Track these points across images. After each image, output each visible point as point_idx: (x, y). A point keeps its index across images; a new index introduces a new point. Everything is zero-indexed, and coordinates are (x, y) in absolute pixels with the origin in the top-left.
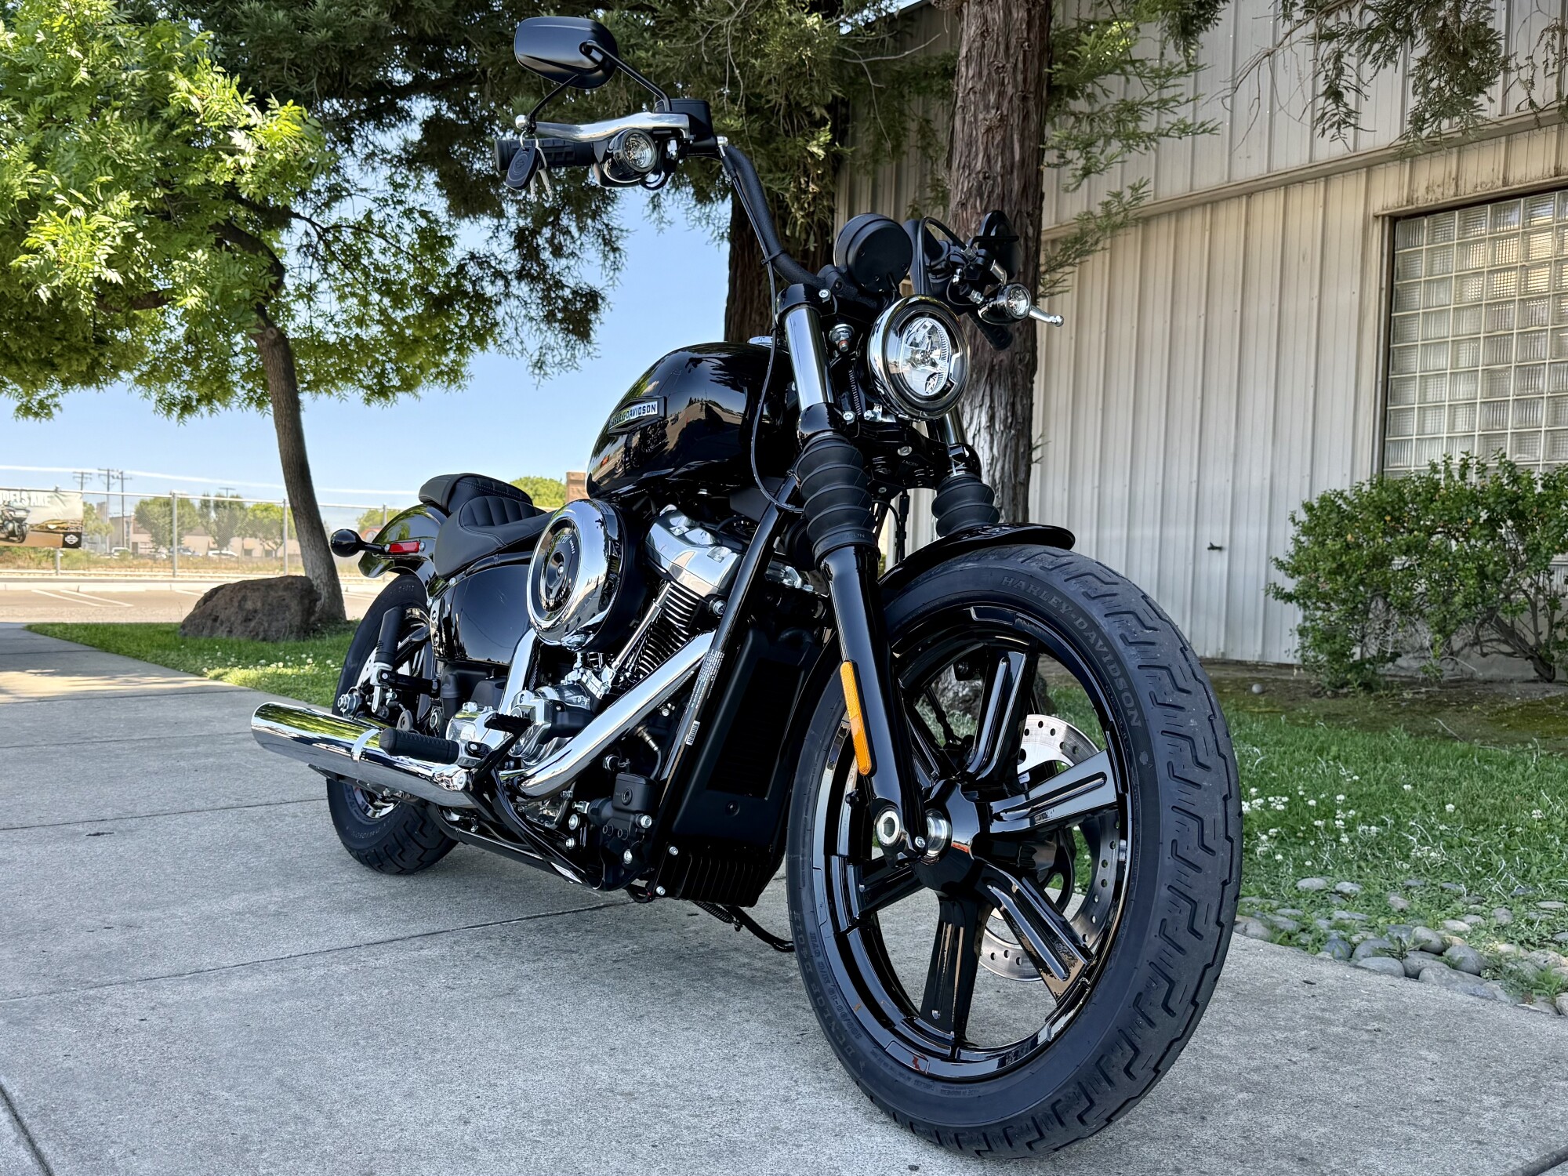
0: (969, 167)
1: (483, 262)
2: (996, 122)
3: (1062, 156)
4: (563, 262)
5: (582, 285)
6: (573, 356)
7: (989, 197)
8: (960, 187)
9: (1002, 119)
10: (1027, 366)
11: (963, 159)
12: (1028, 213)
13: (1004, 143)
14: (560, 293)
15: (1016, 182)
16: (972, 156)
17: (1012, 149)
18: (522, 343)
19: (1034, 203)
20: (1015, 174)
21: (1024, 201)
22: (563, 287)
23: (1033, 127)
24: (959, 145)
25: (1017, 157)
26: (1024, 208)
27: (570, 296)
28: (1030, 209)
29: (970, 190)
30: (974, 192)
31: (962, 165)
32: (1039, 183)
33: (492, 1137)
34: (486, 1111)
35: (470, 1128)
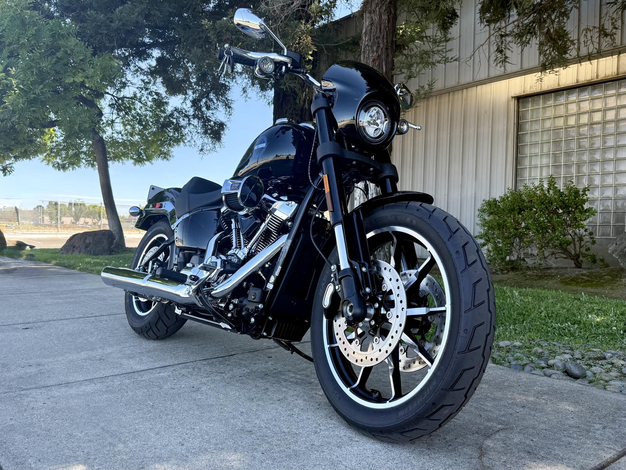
1: (180, 112)
2: (376, 58)
3: (401, 71)
4: (211, 112)
5: (218, 120)
6: (215, 147)
9: (379, 56)
13: (379, 65)
14: (210, 124)
17: (383, 67)
18: (195, 142)
22: (210, 121)
23: (390, 59)
25: (384, 70)
27: (213, 125)
32: (392, 80)
33: (194, 451)
34: (191, 440)
35: (184, 447)
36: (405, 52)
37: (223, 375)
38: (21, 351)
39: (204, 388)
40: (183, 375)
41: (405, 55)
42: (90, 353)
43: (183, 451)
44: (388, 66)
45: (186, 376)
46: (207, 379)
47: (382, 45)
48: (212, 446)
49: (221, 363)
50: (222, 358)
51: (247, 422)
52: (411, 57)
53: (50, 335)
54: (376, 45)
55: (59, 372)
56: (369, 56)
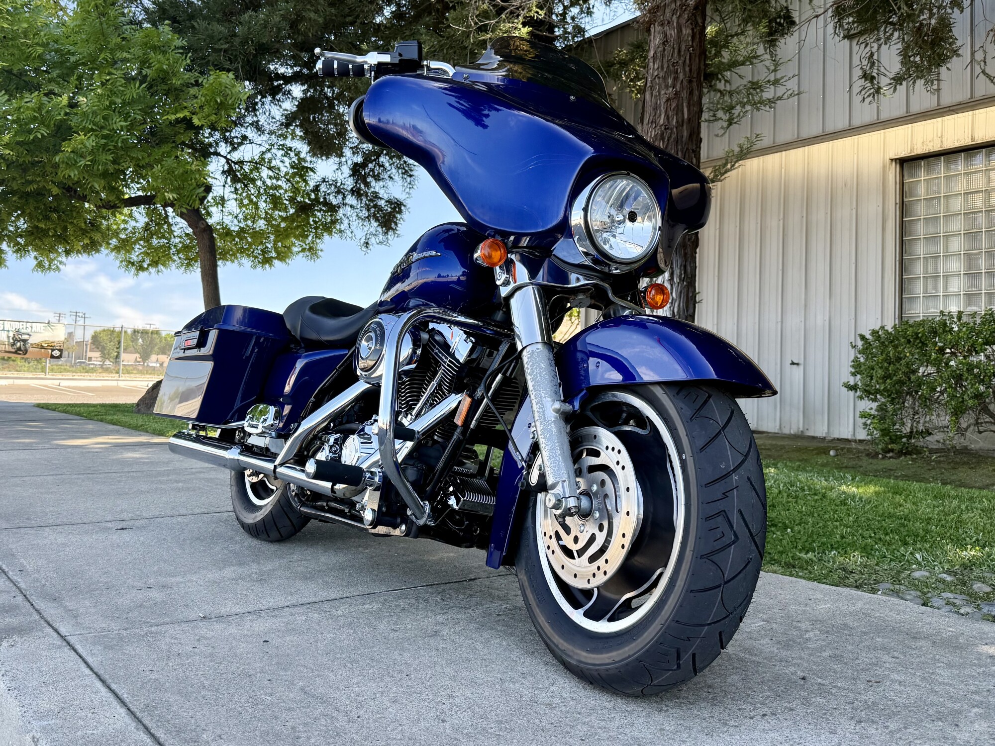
0: (655, 122)
1: (330, 184)
2: (672, 96)
3: (714, 115)
4: (381, 184)
5: (392, 198)
7: (668, 140)
8: (649, 134)
9: (677, 93)
10: (693, 242)
11: (651, 118)
12: (693, 150)
13: (678, 108)
15: (685, 132)
16: (657, 116)
17: (683, 111)
19: (696, 144)
20: (685, 127)
21: (690, 143)
22: (380, 199)
23: (695, 98)
24: (649, 109)
25: (686, 116)
26: (690, 147)
27: (385, 205)
28: (694, 148)
29: (656, 136)
30: (659, 137)
31: (650, 121)
32: (699, 132)
33: (465, 731)
34: (453, 713)
35: (447, 725)
36: (721, 86)
37: (470, 611)
38: (126, 564)
39: (445, 632)
40: (403, 609)
41: (720, 91)
42: (240, 570)
43: (448, 731)
44: (692, 108)
45: (409, 611)
46: (445, 617)
47: (681, 76)
48: (492, 725)
49: (457, 591)
50: (457, 584)
51: (538, 689)
52: (731, 93)
53: (164, 539)
54: (672, 76)
55: (200, 598)
56: (660, 94)
